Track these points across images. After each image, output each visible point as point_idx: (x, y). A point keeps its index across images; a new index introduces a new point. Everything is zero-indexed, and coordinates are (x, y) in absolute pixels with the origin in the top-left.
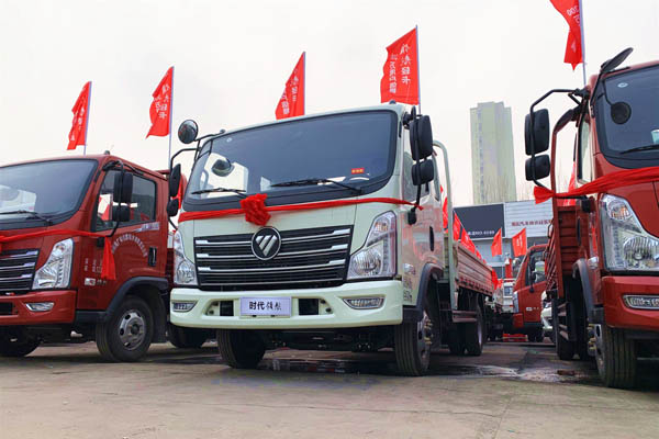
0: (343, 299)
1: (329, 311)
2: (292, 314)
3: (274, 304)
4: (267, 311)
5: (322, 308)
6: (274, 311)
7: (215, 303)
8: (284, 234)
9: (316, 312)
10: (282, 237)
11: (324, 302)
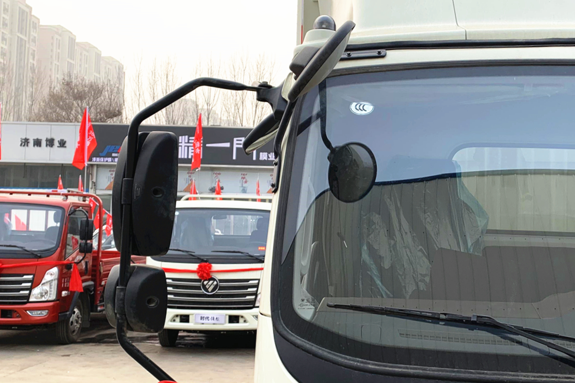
0: (253, 316)
1: (245, 321)
2: (225, 323)
3: (215, 318)
4: (211, 321)
5: (241, 320)
6: (215, 321)
7: (177, 316)
8: (221, 281)
9: (238, 322)
10: (220, 282)
11: (242, 317)
